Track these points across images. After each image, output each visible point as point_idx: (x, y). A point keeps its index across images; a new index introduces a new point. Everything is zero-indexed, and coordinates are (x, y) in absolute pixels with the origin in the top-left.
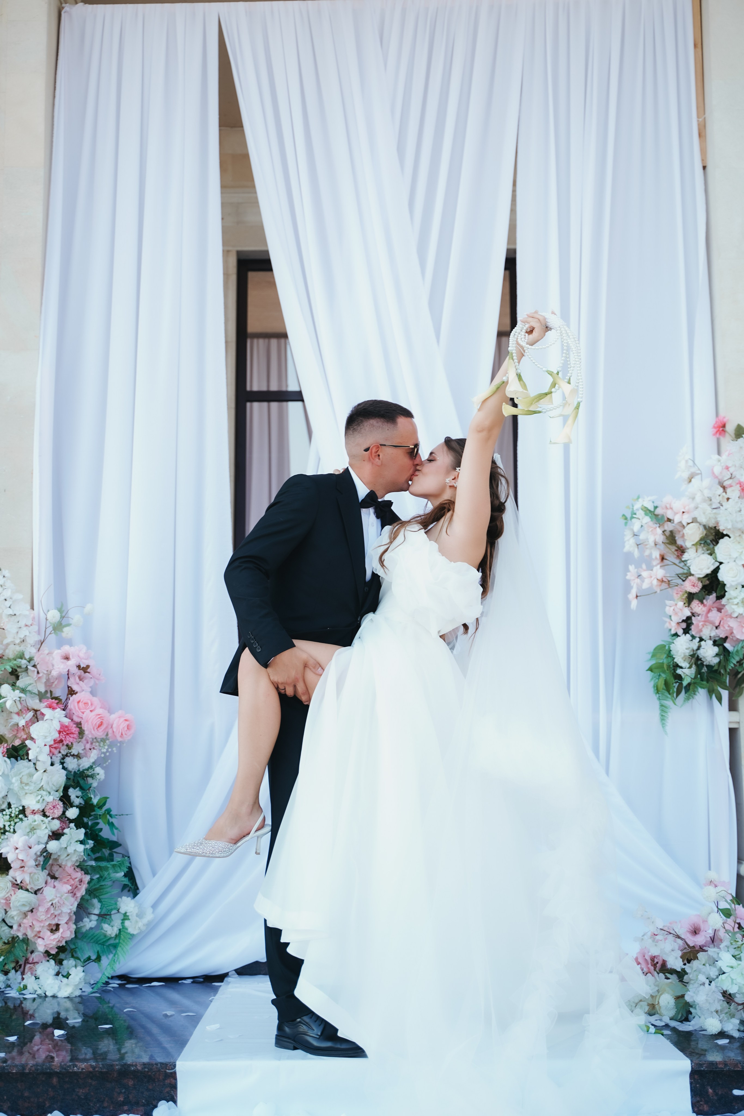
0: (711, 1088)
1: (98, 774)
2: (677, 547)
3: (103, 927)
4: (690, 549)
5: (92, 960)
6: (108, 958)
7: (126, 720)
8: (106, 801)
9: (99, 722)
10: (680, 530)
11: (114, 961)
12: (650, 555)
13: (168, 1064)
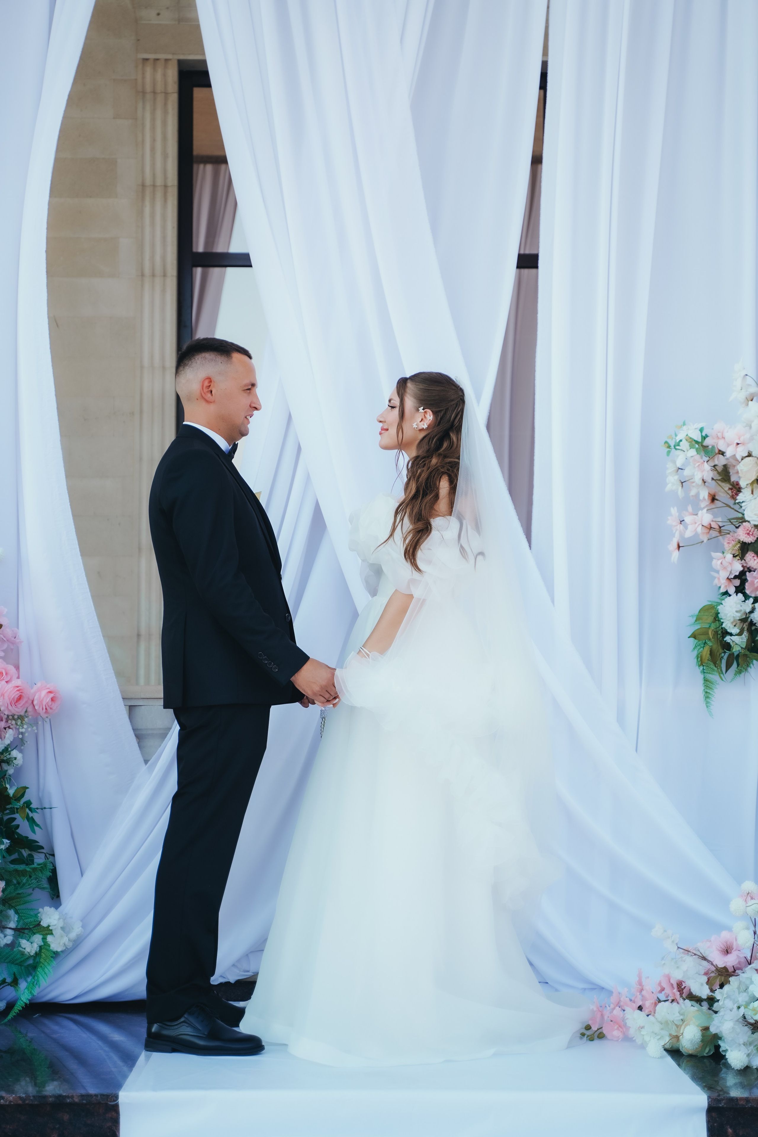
0: (731, 1128)
1: (15, 758)
2: (731, 485)
3: (21, 944)
4: (745, 489)
5: (7, 984)
6: (27, 981)
7: (50, 692)
8: (25, 792)
9: (18, 695)
10: (734, 464)
11: (33, 985)
12: (697, 495)
13: (109, 1095)
